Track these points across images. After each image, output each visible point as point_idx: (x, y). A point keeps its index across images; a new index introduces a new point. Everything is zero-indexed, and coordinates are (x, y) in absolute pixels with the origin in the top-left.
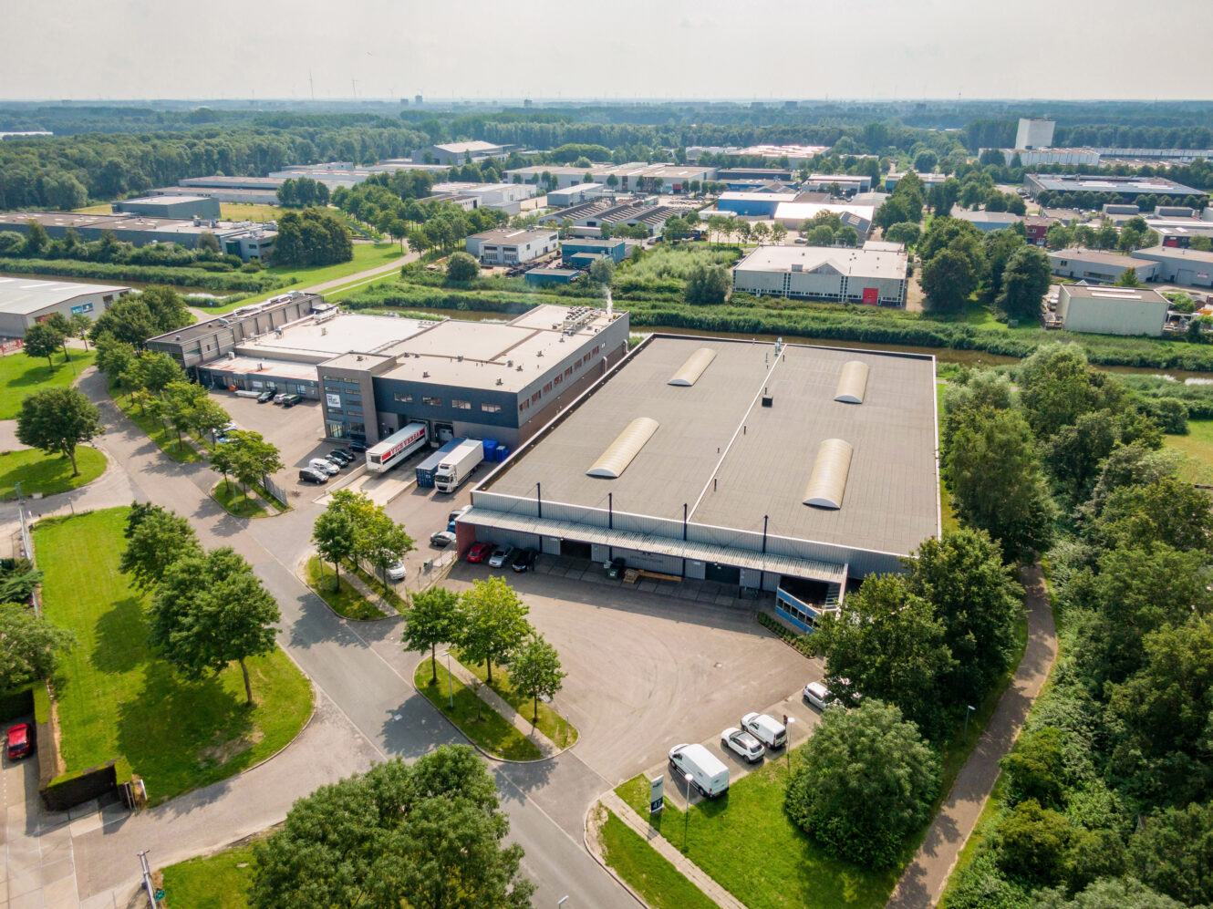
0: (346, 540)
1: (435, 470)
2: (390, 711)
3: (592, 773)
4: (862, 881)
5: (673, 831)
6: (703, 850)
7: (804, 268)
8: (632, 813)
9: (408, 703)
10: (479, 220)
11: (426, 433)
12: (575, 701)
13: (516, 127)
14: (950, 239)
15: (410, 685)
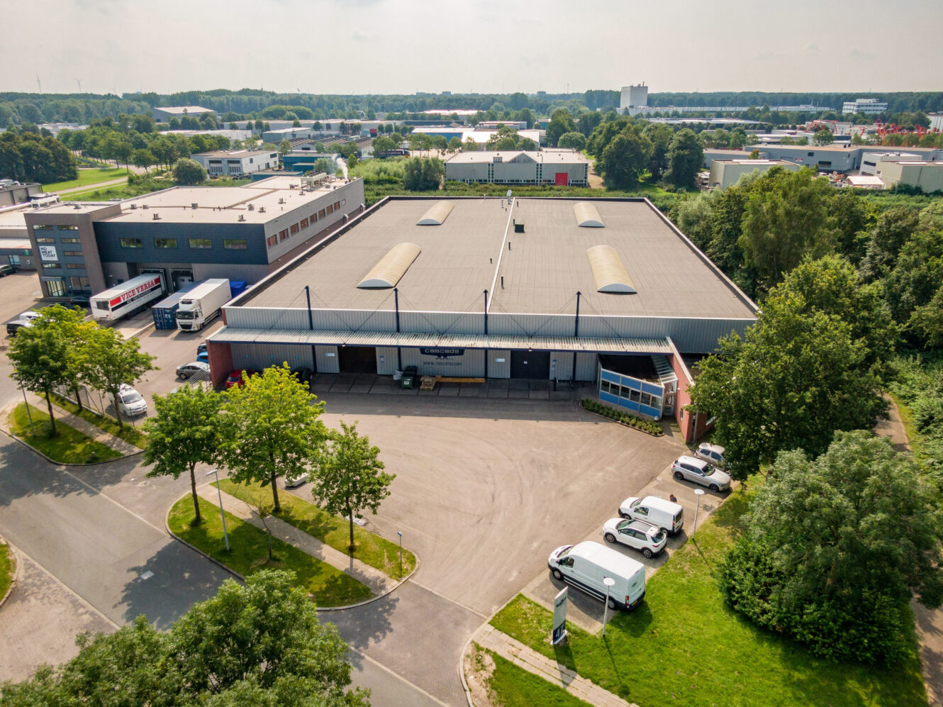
0: (56, 360)
1: (177, 306)
2: (134, 569)
3: (450, 604)
4: (879, 687)
5: (596, 666)
6: (650, 686)
7: (504, 160)
8: (526, 651)
9: (161, 554)
10: (202, 142)
11: (162, 282)
12: (399, 519)
13: (227, 99)
14: (621, 129)
15: (163, 532)
